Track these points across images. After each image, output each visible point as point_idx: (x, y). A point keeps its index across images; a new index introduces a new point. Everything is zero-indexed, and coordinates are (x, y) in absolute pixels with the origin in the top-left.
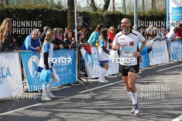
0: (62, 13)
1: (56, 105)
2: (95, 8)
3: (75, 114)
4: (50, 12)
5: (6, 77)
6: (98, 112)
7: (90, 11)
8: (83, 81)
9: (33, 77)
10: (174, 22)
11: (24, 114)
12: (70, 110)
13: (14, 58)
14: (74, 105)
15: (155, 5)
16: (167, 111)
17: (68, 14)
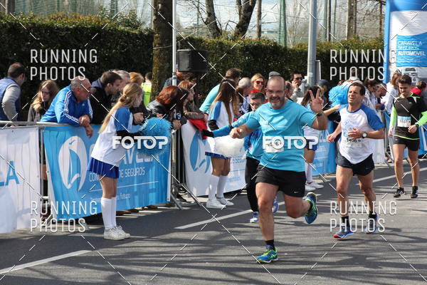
0: (139, 39)
1: (123, 256)
2: (217, 31)
3: (169, 278)
4: (112, 34)
5: (7, 184)
6: (224, 276)
7: (204, 37)
8: (185, 201)
9: (69, 187)
10: (400, 69)
11: (48, 275)
12: (155, 268)
13: (28, 141)
14: (165, 257)
15: (356, 27)
16: (385, 279)
17: (156, 41)
